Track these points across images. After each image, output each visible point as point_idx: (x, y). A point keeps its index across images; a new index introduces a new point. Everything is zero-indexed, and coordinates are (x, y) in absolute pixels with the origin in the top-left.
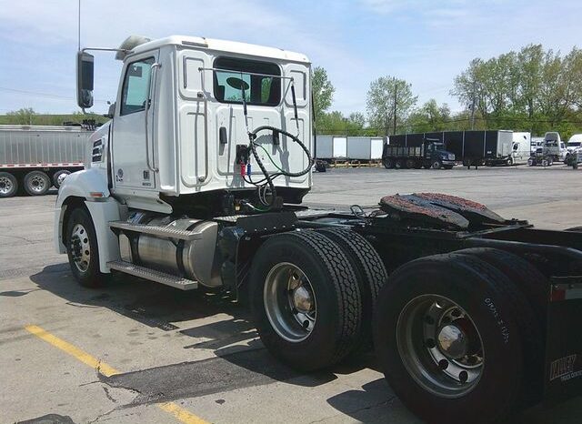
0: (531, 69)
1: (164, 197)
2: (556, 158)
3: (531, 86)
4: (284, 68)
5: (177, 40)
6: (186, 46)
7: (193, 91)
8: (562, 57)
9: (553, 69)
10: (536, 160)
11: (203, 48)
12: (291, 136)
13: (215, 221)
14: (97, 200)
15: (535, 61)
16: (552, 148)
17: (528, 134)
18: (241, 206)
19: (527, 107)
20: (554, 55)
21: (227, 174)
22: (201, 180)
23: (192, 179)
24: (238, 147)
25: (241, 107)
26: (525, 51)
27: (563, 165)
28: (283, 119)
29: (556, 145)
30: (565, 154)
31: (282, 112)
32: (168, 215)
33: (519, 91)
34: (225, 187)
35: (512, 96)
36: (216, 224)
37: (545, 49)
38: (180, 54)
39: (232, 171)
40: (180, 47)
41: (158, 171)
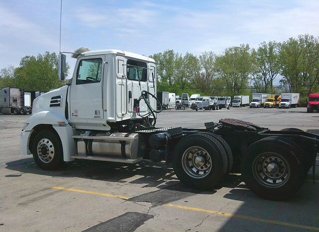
0: (169, 62)
1: (109, 123)
2: (187, 106)
3: (169, 70)
4: (149, 65)
5: (115, 51)
6: (118, 54)
7: (120, 75)
8: (183, 57)
9: (179, 63)
10: (179, 107)
11: (123, 55)
12: (151, 94)
13: (137, 133)
14: (60, 125)
15: (171, 58)
16: (185, 101)
17: (174, 94)
18: (137, 126)
19: (168, 81)
20: (179, 55)
21: (131, 112)
22: (123, 115)
23: (120, 114)
24: (135, 99)
25: (138, 82)
26: (166, 53)
27: (190, 109)
28: (148, 87)
29: (187, 100)
30: (191, 104)
31: (148, 84)
32: (108, 131)
33: (164, 72)
34: (130, 118)
35: (161, 75)
36: (137, 134)
37: (175, 52)
38: (117, 57)
39: (132, 111)
40: (117, 55)
41: (106, 111)
